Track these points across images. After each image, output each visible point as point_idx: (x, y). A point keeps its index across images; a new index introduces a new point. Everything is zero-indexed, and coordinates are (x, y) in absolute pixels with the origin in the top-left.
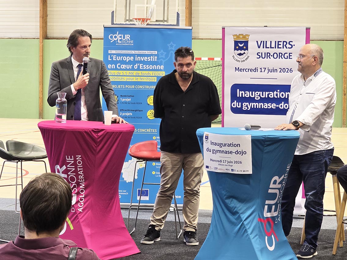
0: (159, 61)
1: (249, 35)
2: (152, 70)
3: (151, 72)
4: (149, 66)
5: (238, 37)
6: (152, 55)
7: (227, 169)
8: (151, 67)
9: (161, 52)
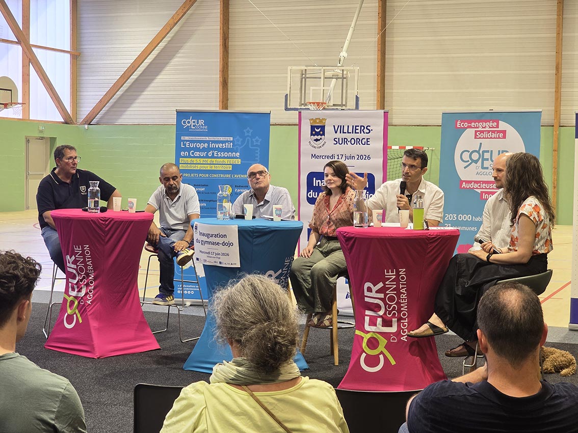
0: (235, 148)
1: (326, 120)
2: (228, 158)
3: (226, 160)
4: (224, 154)
5: (314, 121)
6: (228, 141)
7: (215, 262)
8: (226, 155)
9: (237, 139)
